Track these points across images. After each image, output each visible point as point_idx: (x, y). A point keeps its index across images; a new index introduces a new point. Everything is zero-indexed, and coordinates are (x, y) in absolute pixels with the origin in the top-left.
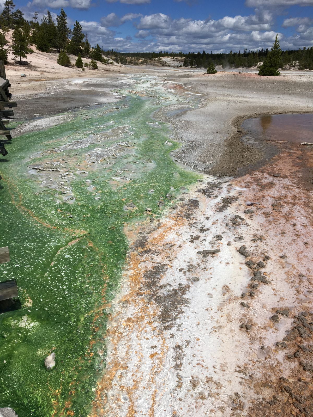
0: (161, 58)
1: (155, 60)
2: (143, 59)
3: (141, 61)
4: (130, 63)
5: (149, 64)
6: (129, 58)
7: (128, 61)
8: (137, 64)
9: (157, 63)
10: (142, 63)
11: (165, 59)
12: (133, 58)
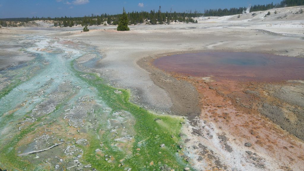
0: (35, 21)
1: (30, 23)
2: (21, 22)
3: (19, 24)
4: (10, 25)
5: (26, 26)
6: (8, 22)
7: (7, 24)
8: (16, 26)
9: (32, 25)
10: (20, 25)
11: (37, 22)
12: (12, 22)
